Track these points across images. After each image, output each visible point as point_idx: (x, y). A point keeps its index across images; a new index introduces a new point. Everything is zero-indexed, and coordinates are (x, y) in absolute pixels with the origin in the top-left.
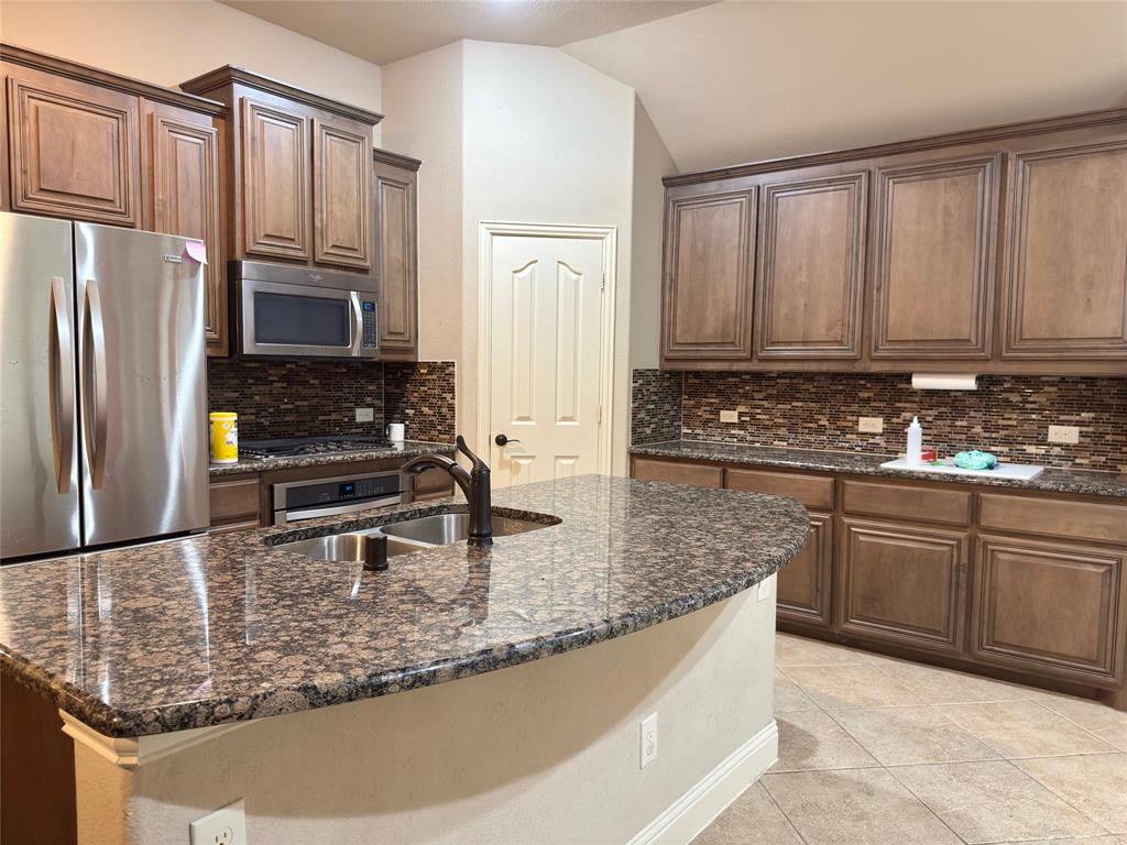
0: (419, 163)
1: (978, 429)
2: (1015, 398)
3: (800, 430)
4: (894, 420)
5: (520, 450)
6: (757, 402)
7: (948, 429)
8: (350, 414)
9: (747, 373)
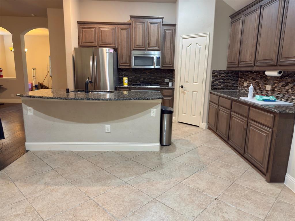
0: (176, 24)
1: (290, 90)
3: (256, 89)
4: (273, 86)
5: (185, 89)
6: (250, 80)
7: (283, 90)
8: (163, 80)
9: (249, 71)
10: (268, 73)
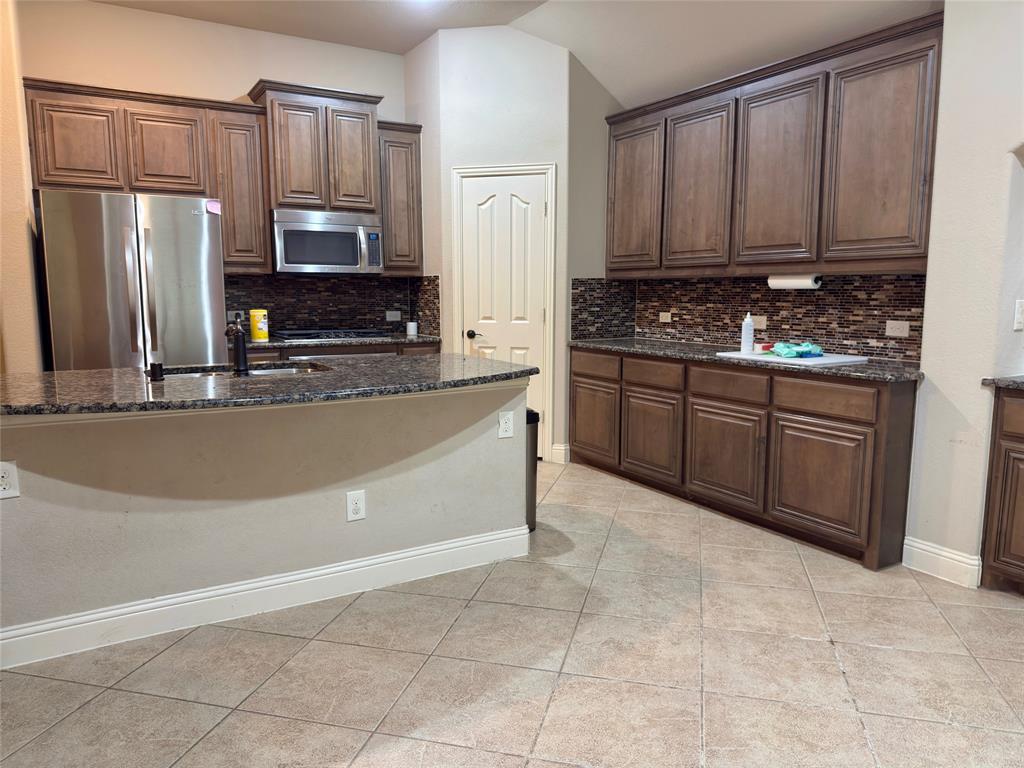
0: (420, 127)
1: (834, 325)
2: (862, 295)
3: (711, 328)
4: (775, 318)
5: (484, 342)
6: (684, 305)
7: (813, 325)
8: (382, 315)
9: (678, 280)
10: (775, 283)
